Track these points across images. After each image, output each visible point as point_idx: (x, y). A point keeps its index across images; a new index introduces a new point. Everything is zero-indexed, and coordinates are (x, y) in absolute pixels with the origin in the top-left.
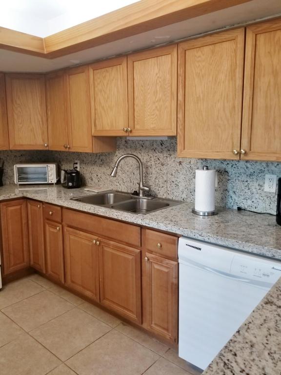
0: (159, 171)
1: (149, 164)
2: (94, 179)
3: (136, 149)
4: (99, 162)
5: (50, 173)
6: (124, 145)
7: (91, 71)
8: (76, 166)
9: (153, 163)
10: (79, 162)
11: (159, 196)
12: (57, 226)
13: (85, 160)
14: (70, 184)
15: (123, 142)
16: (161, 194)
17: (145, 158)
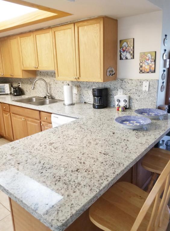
0: (55, 87)
1: (51, 83)
2: (28, 91)
3: (45, 76)
4: (29, 82)
5: (6, 89)
6: (40, 74)
7: (19, 38)
8: (19, 85)
9: (52, 83)
10: (20, 83)
11: (56, 99)
12: (7, 114)
13: (23, 81)
14: (15, 94)
15: (39, 72)
16: (57, 97)
17: (49, 80)
